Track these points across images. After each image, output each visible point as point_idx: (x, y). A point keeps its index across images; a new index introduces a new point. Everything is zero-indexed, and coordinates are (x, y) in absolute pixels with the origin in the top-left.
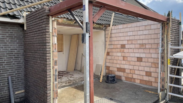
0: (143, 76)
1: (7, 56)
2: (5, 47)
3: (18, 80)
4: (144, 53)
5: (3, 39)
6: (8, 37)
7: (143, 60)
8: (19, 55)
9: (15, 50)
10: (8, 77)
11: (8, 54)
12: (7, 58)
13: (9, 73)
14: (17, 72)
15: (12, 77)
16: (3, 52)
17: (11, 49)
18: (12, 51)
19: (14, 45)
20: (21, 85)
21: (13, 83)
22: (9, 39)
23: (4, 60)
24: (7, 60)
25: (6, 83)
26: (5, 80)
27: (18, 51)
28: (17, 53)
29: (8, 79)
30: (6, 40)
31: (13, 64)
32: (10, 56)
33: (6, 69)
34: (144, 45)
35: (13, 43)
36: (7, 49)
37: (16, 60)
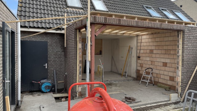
0: (167, 80)
1: (53, 56)
2: (53, 50)
3: (60, 73)
4: (169, 58)
5: (52, 44)
6: (54, 43)
7: (168, 65)
8: (61, 56)
9: (59, 52)
10: (54, 71)
11: (54, 54)
12: (53, 57)
13: (55, 68)
14: (60, 67)
15: (56, 71)
16: (51, 53)
17: (56, 52)
18: (57, 53)
19: (58, 49)
20: (62, 77)
21: (57, 75)
22: (55, 44)
23: (52, 59)
24: (54, 59)
25: (52, 74)
26: (52, 72)
27: (61, 53)
28: (60, 54)
29: (54, 72)
30: (53, 45)
31: (57, 62)
32: (56, 56)
33: (52, 65)
34: (169, 51)
35: (58, 47)
36: (54, 51)
37: (59, 59)
